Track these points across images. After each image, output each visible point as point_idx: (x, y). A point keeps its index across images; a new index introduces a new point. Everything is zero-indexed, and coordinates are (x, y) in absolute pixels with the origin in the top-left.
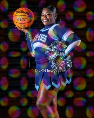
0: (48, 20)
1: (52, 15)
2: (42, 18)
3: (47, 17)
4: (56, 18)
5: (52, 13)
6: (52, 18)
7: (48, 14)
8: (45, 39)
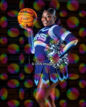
0: (48, 21)
1: (52, 17)
2: (43, 19)
3: (47, 19)
4: (55, 20)
5: (52, 16)
6: (52, 20)
7: (48, 17)
8: (45, 38)
